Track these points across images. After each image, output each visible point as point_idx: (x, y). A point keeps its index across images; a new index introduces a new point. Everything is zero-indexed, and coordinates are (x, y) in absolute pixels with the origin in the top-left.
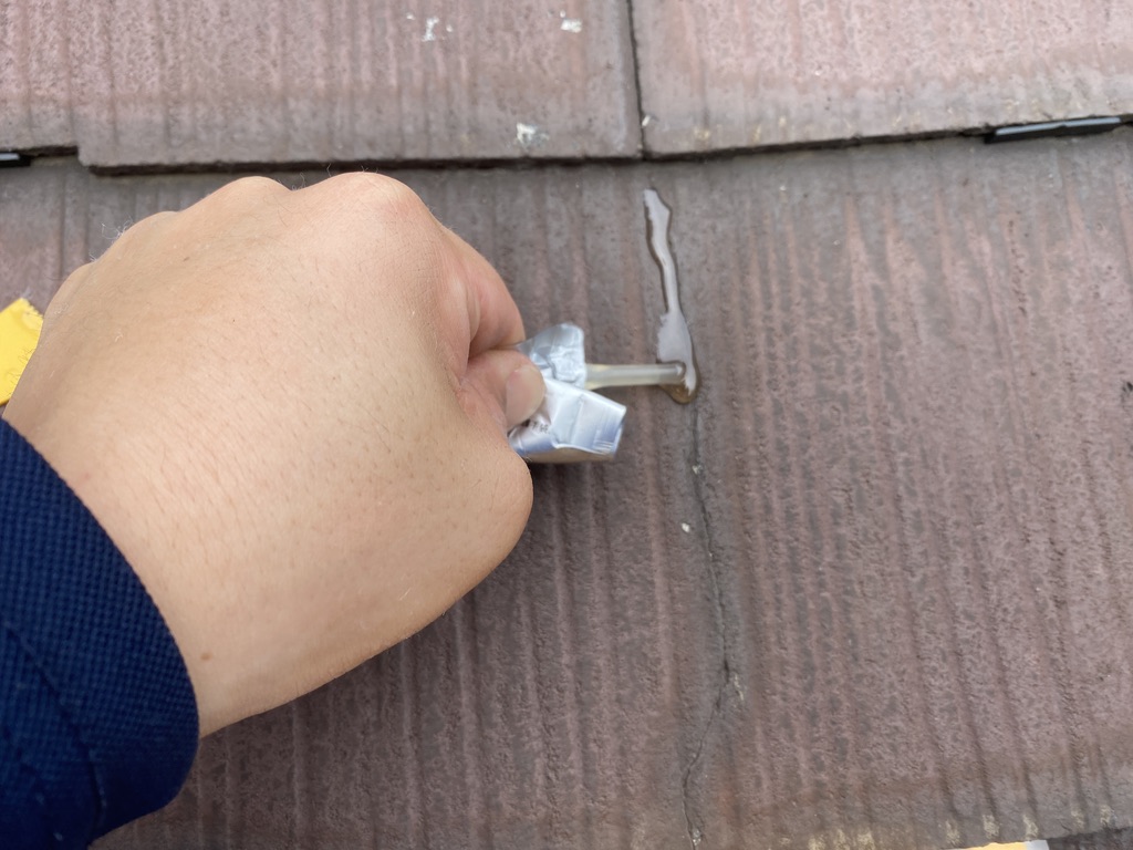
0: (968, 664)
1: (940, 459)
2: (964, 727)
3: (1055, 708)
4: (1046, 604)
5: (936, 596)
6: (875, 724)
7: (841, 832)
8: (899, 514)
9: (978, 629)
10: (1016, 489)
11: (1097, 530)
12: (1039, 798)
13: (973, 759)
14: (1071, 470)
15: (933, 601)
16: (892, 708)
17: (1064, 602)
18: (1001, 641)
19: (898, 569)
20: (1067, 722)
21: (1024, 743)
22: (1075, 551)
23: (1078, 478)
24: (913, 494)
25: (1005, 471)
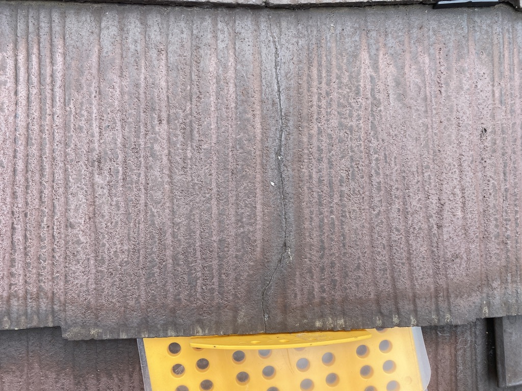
0: (395, 251)
1: (393, 159)
2: (389, 277)
3: (431, 272)
4: (433, 227)
5: (384, 220)
6: (350, 274)
7: (330, 319)
8: (371, 183)
9: (401, 236)
10: (426, 174)
11: (460, 195)
12: (419, 309)
13: (391, 291)
14: (452, 167)
15: (382, 222)
16: (358, 267)
17: (441, 226)
18: (410, 242)
19: (367, 207)
20: (435, 278)
21: (415, 286)
22: (450, 204)
23: (455, 171)
24: (378, 174)
25: (422, 166)
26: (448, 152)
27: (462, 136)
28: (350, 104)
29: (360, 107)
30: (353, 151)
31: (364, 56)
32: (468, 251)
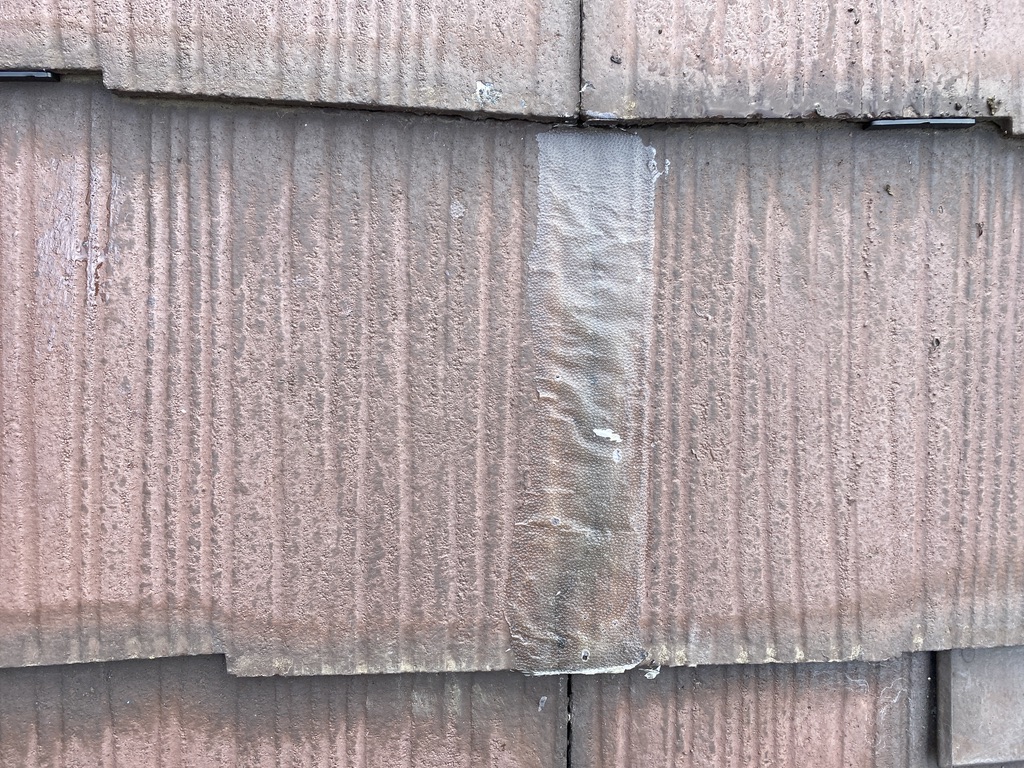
0: (775, 540)
1: (780, 388)
2: (764, 583)
3: (832, 575)
4: (840, 501)
5: (760, 489)
6: (701, 576)
7: (664, 647)
8: (742, 426)
9: (787, 515)
10: (834, 414)
11: (889, 449)
12: (810, 635)
13: (766, 605)
14: (879, 403)
15: (756, 493)
16: (714, 565)
17: (854, 501)
18: (802, 526)
19: (734, 467)
20: (839, 585)
21: (806, 597)
22: (870, 464)
23: (883, 410)
24: (754, 412)
25: (829, 400)
26: (874, 378)
27: (898, 350)
28: (713, 292)
29: (731, 298)
30: (714, 373)
31: (740, 209)
32: (897, 543)
